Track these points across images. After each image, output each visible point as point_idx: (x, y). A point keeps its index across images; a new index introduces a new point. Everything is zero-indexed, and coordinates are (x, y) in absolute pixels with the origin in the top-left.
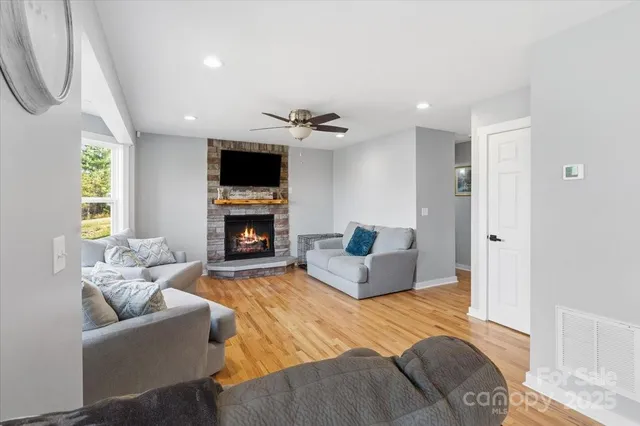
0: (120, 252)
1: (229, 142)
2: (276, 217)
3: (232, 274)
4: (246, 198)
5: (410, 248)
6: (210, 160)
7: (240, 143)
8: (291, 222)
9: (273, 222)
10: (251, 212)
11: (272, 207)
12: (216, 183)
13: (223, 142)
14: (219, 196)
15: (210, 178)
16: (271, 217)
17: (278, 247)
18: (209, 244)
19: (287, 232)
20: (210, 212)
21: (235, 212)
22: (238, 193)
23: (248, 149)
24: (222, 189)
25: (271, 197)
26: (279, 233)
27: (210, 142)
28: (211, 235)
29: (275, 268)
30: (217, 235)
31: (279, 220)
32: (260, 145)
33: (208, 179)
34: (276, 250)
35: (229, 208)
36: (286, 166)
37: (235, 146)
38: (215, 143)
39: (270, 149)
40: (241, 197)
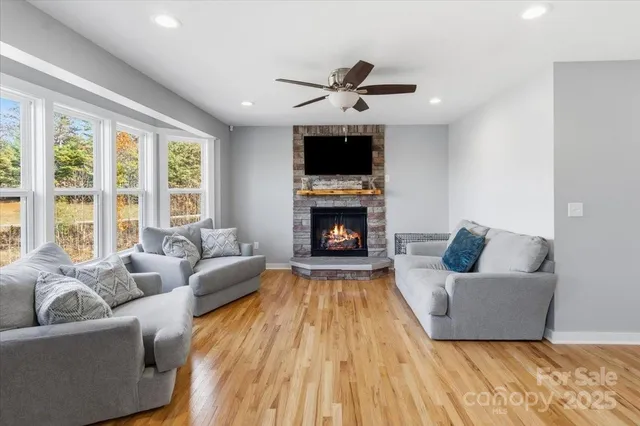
0: (171, 241)
1: (316, 127)
2: (369, 210)
3: (309, 273)
4: (331, 187)
5: (540, 270)
6: (296, 148)
7: (328, 127)
8: (387, 216)
9: (366, 216)
10: (339, 204)
11: (364, 198)
12: (302, 172)
13: (309, 128)
14: (303, 186)
15: (296, 168)
16: (364, 210)
17: (372, 246)
18: (295, 237)
19: (383, 229)
20: (295, 203)
21: (321, 204)
22: (323, 182)
23: (335, 133)
24: (306, 178)
25: (360, 187)
26: (373, 229)
27: (296, 129)
28: (297, 227)
29: (359, 272)
30: (303, 228)
31: (373, 214)
32: (349, 127)
33: (294, 169)
34: (369, 250)
35: (315, 199)
36: (381, 149)
37: (321, 131)
38: (301, 130)
39: (361, 130)
40: (324, 187)
